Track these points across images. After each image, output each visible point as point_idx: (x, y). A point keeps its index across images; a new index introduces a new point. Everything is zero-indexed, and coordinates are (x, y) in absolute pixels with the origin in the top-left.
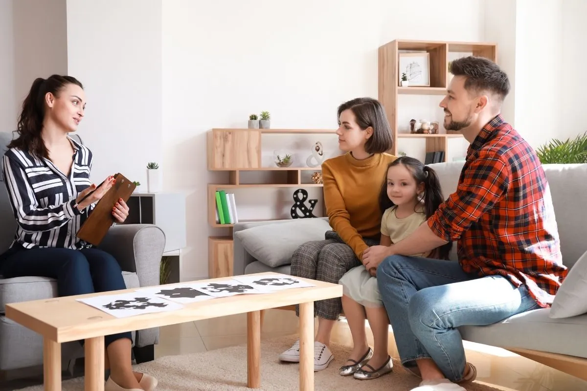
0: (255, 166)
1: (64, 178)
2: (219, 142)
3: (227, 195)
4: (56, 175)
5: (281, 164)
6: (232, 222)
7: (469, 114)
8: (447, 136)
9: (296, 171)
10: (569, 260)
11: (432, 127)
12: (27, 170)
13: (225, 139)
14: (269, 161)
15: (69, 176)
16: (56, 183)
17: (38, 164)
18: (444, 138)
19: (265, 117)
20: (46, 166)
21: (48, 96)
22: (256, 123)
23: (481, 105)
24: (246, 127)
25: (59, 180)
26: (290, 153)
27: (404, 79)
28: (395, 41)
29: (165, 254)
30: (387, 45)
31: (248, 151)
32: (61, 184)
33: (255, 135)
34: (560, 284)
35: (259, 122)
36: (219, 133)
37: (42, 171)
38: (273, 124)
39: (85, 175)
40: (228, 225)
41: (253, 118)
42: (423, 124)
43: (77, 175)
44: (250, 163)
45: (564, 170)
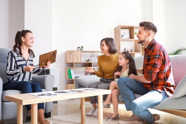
0: (79, 62)
1: (26, 61)
2: (69, 54)
3: (71, 70)
4: (24, 60)
5: (87, 61)
6: (73, 78)
7: (145, 38)
8: (135, 53)
9: (92, 63)
10: (176, 83)
11: (131, 50)
12: (16, 58)
13: (71, 53)
14: (83, 60)
15: (28, 61)
16: (24, 62)
17: (19, 56)
18: (134, 54)
19: (82, 47)
20: (21, 57)
21: (22, 38)
22: (79, 49)
23: (149, 35)
24: (77, 50)
25: (25, 62)
26: (89, 58)
27: (122, 36)
28: (119, 26)
29: (53, 87)
30: (117, 27)
31: (77, 57)
32: (25, 63)
33: (80, 52)
34: (174, 91)
35: (81, 49)
36: (69, 52)
37: (20, 58)
38: (84, 49)
39: (32, 61)
40: (71, 79)
41: (79, 48)
42: (128, 49)
43: (30, 60)
44: (78, 61)
45: (173, 57)
